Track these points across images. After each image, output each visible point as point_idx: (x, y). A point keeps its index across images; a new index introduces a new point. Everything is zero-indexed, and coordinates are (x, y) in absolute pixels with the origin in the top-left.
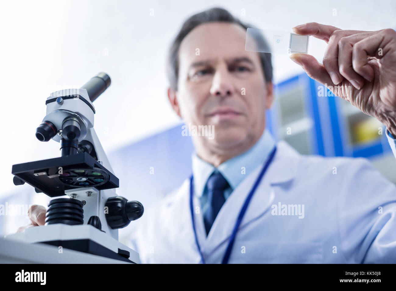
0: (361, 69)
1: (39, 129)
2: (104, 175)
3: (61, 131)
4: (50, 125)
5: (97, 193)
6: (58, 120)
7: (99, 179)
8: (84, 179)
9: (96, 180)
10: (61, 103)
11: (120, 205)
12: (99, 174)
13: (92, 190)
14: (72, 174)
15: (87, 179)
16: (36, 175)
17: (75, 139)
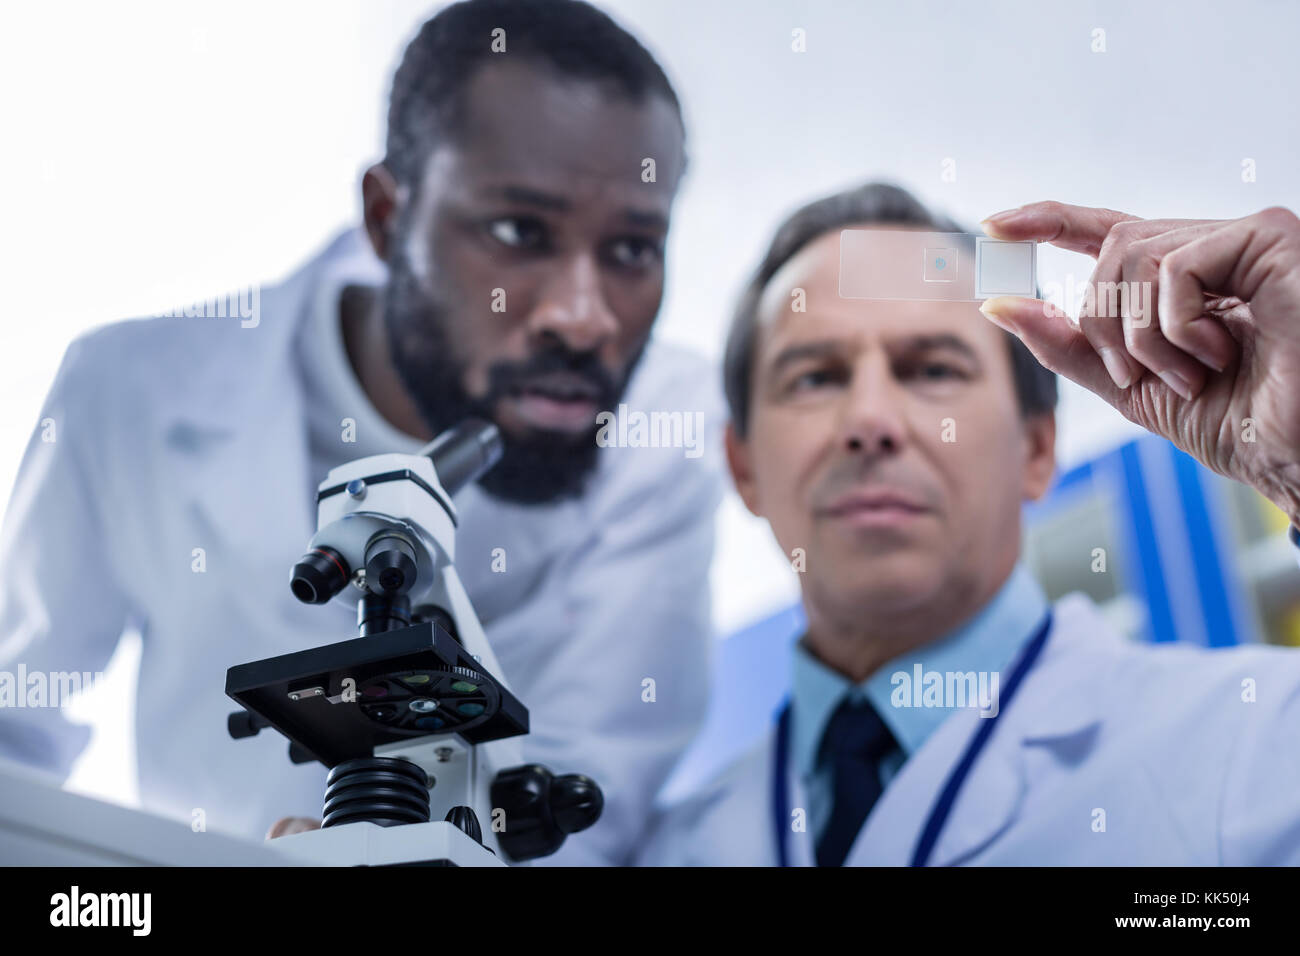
0: (1188, 334)
1: (301, 569)
2: (484, 689)
3: (362, 573)
4: (331, 557)
5: (467, 755)
6: (354, 544)
7: (473, 706)
8: (430, 705)
9: (463, 709)
10: (359, 496)
11: (533, 788)
12: (472, 688)
13: (452, 742)
14: (397, 691)
15: (439, 703)
16: (293, 696)
17: (400, 591)
